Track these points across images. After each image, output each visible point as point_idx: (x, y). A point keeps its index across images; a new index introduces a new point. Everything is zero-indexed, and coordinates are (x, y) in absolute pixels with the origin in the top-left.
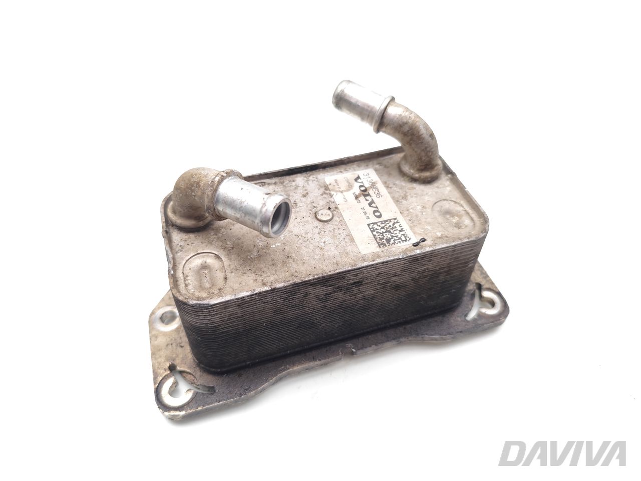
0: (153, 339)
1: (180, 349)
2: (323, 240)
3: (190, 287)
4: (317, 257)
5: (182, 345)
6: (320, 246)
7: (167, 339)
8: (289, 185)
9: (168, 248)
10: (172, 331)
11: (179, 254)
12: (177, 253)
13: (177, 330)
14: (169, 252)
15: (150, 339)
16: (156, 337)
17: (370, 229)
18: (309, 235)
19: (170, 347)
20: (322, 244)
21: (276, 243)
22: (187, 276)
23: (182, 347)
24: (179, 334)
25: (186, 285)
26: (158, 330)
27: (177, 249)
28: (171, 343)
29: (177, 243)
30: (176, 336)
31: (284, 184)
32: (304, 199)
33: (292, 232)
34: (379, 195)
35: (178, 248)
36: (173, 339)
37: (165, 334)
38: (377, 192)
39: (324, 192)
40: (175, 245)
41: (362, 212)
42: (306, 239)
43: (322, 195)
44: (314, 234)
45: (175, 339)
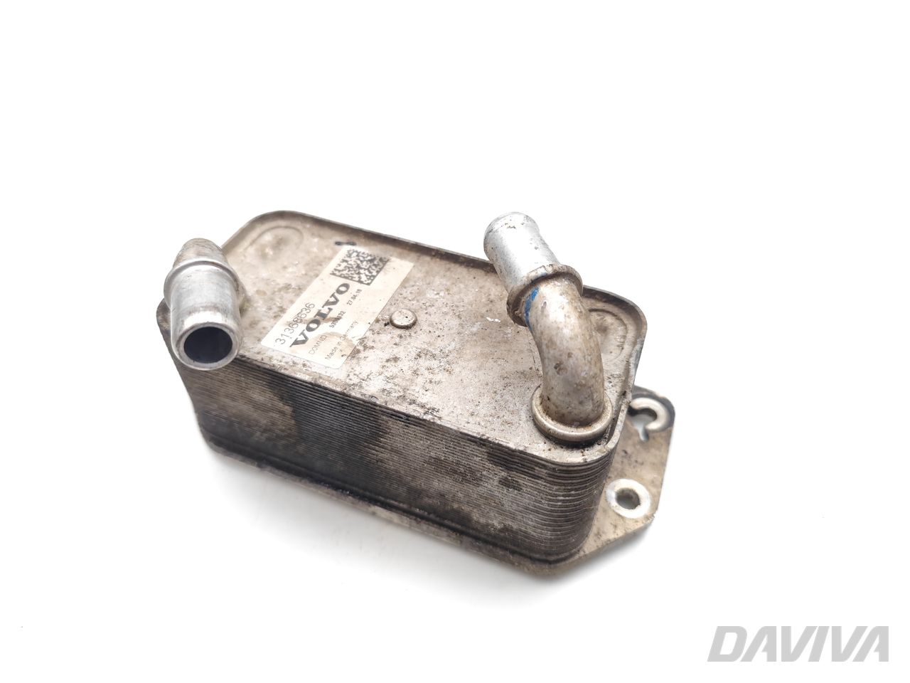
0: (658, 483)
1: (629, 451)
2: (438, 296)
3: (621, 333)
4: (462, 286)
5: (623, 454)
6: (447, 293)
7: (641, 471)
8: (397, 388)
9: (632, 371)
10: (629, 478)
11: (618, 373)
12: (619, 376)
13: (622, 475)
14: (632, 366)
15: (662, 484)
16: (653, 482)
17: (372, 280)
18: (445, 310)
19: (639, 460)
20: (442, 294)
21: (490, 322)
22: (618, 346)
23: (626, 452)
24: (623, 469)
25: (624, 337)
26: (648, 489)
27: (617, 380)
28: (637, 465)
29: (614, 388)
30: (627, 467)
31: (402, 394)
32: (402, 355)
33: (461, 325)
34: (308, 307)
35: (615, 381)
36: (632, 466)
37: (640, 480)
38: (304, 312)
39: (364, 350)
40: (618, 387)
41: (355, 302)
42: (454, 308)
43: (372, 347)
44: (439, 308)
45: (630, 465)
